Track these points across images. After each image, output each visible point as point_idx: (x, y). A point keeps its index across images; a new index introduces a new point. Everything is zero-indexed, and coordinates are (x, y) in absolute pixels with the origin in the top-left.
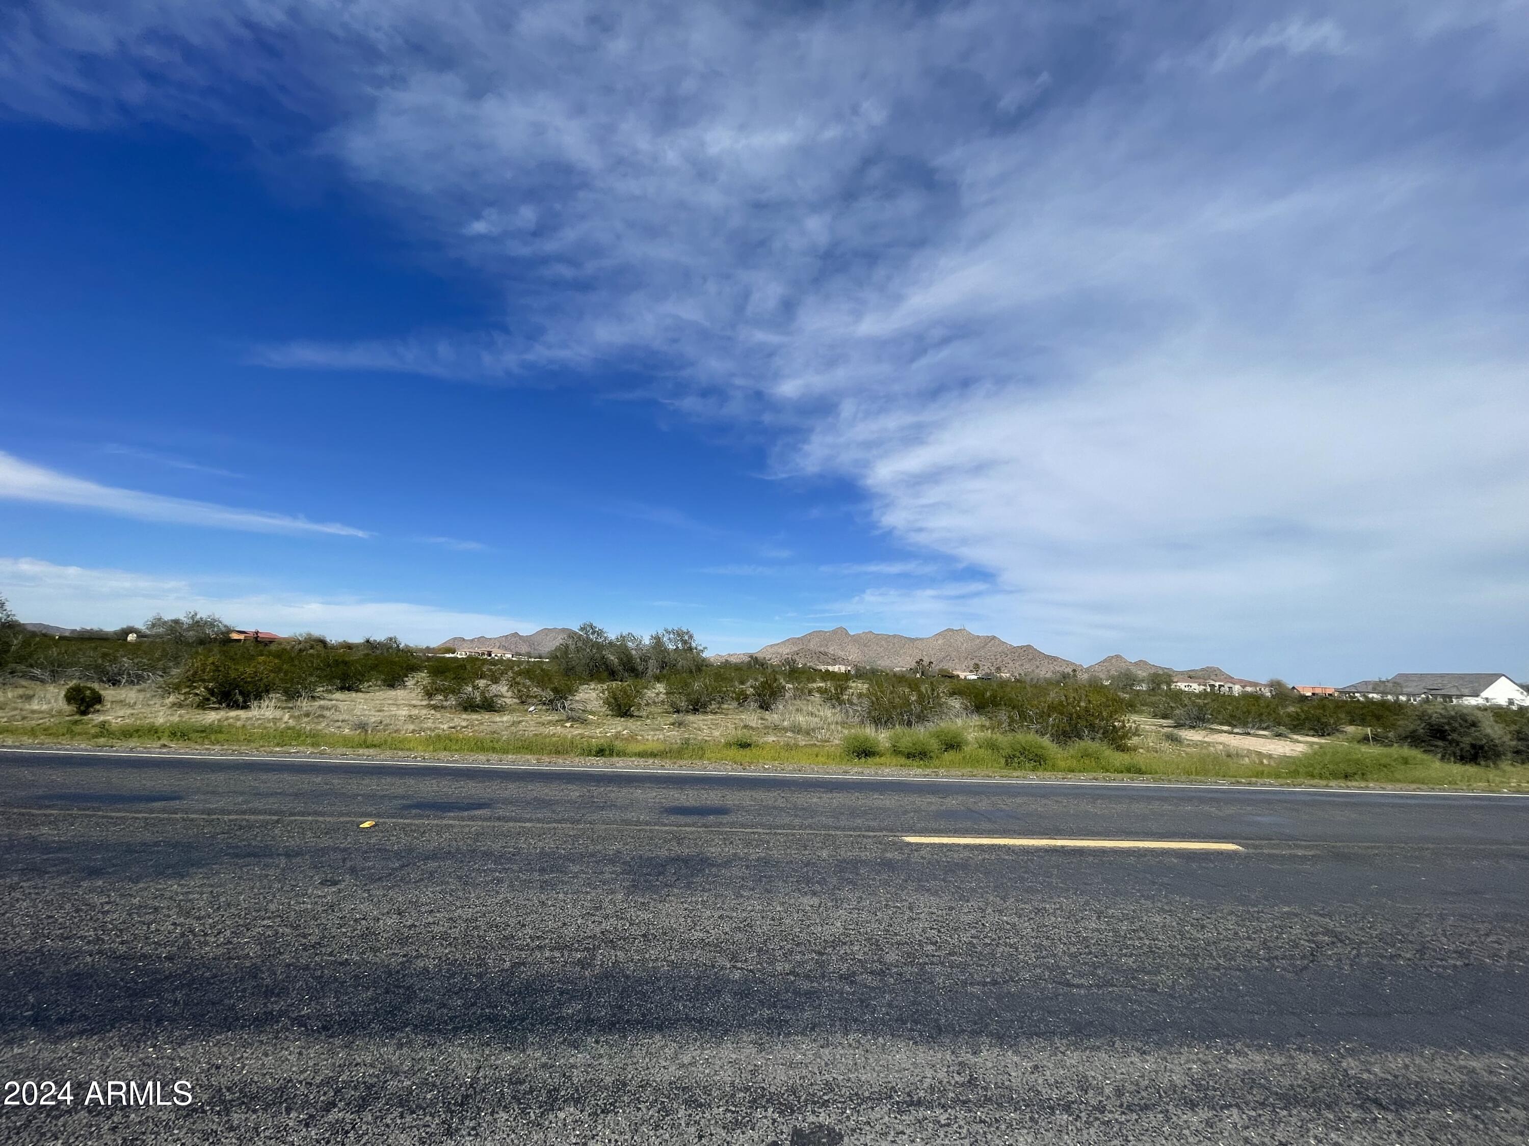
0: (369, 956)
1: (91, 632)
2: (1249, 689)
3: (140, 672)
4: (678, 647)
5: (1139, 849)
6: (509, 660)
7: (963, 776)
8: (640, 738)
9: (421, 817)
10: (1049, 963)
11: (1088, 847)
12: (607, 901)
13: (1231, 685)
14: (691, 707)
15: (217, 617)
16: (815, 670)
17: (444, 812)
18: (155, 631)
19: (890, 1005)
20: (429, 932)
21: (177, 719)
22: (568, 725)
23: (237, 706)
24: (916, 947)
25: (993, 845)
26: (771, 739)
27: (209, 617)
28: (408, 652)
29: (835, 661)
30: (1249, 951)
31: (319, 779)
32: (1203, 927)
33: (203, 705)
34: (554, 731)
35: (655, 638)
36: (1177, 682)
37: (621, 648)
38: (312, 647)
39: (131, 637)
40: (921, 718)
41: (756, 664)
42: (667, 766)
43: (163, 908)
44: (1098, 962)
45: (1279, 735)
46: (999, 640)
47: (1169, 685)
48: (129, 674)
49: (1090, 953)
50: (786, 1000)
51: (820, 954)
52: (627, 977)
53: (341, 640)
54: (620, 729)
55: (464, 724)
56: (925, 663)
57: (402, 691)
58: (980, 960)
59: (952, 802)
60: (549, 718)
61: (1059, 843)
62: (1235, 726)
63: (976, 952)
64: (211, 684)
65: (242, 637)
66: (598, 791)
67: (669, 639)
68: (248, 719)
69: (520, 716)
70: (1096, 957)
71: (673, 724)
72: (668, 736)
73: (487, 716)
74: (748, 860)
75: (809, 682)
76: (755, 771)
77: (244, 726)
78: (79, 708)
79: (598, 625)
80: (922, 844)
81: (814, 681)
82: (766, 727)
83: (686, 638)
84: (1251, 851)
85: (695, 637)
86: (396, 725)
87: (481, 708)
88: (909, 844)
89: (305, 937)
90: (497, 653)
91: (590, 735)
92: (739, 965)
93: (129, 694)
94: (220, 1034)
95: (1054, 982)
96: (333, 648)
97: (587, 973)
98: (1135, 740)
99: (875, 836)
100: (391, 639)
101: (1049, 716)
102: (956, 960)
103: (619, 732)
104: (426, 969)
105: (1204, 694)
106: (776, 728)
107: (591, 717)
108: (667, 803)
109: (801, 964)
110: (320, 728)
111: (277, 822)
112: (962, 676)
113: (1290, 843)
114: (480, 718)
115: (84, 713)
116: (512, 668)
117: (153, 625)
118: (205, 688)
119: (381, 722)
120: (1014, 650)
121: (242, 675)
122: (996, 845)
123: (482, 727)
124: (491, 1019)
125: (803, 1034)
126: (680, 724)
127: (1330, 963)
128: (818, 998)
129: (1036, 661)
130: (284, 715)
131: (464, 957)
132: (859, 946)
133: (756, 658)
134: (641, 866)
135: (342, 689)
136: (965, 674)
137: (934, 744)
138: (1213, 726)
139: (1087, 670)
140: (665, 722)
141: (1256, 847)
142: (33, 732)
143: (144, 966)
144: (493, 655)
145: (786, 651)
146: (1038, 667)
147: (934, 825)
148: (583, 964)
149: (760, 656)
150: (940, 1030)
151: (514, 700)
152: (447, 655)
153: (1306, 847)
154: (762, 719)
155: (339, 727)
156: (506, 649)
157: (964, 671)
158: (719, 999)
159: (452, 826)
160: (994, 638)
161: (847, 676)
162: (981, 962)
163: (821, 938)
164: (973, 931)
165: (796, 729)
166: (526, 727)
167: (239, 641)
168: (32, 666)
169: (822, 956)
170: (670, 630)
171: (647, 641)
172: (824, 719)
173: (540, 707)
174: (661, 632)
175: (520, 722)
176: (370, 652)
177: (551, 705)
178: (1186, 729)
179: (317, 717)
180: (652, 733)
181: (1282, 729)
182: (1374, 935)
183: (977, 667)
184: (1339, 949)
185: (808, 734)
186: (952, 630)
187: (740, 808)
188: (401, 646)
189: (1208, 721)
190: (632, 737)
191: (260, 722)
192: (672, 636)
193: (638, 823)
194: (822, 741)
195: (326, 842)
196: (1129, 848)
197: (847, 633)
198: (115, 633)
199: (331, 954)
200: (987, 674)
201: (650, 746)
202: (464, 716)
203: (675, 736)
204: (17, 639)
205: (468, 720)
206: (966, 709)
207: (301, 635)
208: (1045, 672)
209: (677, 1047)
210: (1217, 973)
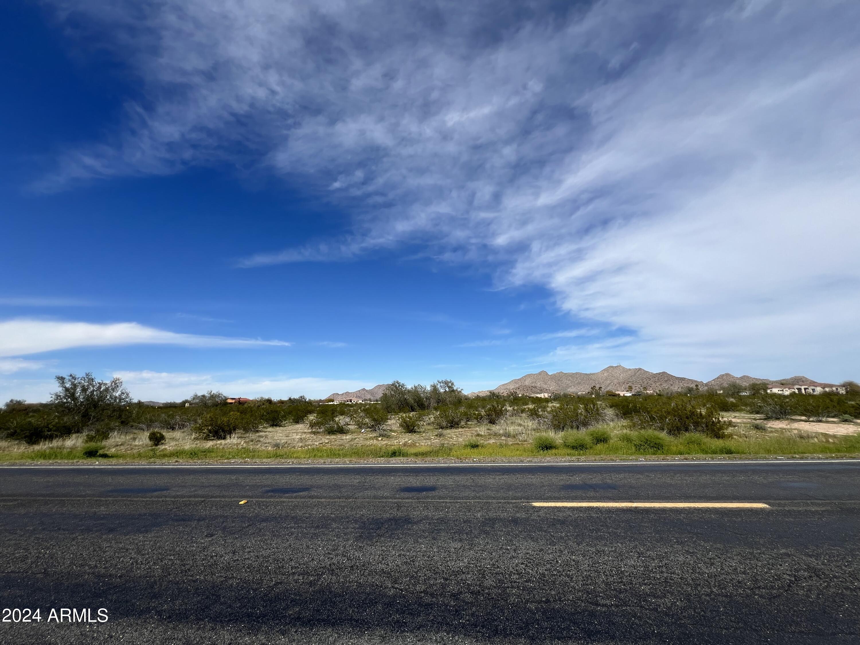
0: (209, 578)
1: (170, 403)
2: (827, 389)
3: (184, 423)
4: (446, 391)
5: (690, 508)
6: (361, 404)
7: (595, 460)
8: (417, 444)
9: (271, 497)
10: (589, 588)
11: (654, 507)
12: (342, 545)
13: (813, 388)
14: (449, 425)
15: (220, 392)
16: (530, 397)
17: (284, 494)
18: (195, 401)
19: (473, 615)
20: (243, 564)
21: (195, 446)
22: (380, 439)
23: (220, 438)
24: (507, 576)
25: (588, 507)
26: (492, 441)
27: (217, 392)
28: (310, 403)
29: (541, 391)
30: (739, 582)
31: (233, 478)
32: (712, 564)
33: (207, 438)
34: (372, 443)
35: (433, 386)
36: (771, 388)
37: (415, 393)
38: (263, 404)
39: (187, 405)
40: (585, 424)
41: (493, 396)
42: (418, 462)
43: (130, 549)
44: (625, 589)
45: (846, 421)
46: (644, 370)
47: (765, 390)
48: (179, 424)
49: (621, 582)
50: (412, 610)
51: (446, 579)
52: (331, 592)
53: (279, 399)
54: (407, 440)
55: (327, 441)
56: (597, 388)
57: (302, 425)
58: (544, 585)
59: (577, 479)
60: (371, 435)
61: (635, 505)
62: (809, 417)
63: (544, 580)
64: (210, 427)
65: (233, 401)
66: (369, 478)
67: (441, 386)
68: (225, 444)
69: (356, 435)
70: (624, 585)
71: (437, 435)
72: (433, 443)
73: (339, 436)
74: (432, 519)
75: (523, 405)
76: (468, 463)
77: (223, 448)
78: (155, 443)
79: (401, 382)
80: (542, 507)
81: (527, 404)
82: (490, 435)
83: (450, 385)
84: (775, 508)
85: (455, 384)
86: (293, 444)
87: (337, 432)
88: (534, 507)
89: (184, 566)
90: (354, 400)
91: (391, 444)
92: (396, 586)
93: (177, 434)
94: (121, 619)
95: (587, 602)
96: (275, 403)
97: (311, 589)
98: (730, 430)
99: (515, 503)
100: (301, 397)
101: (666, 418)
102: (528, 585)
103: (406, 442)
104: (231, 585)
105: (793, 395)
106: (496, 435)
107: (393, 434)
108: (404, 485)
109: (431, 586)
110: (257, 447)
111: (203, 502)
112: (622, 394)
113: (809, 501)
114: (335, 438)
115: (156, 445)
116: (360, 408)
117: (194, 399)
118: (207, 429)
119: (286, 443)
120: (654, 376)
121: (223, 422)
122: (591, 507)
123: (336, 443)
124: (249, 615)
125: (412, 631)
126: (440, 435)
127: (801, 592)
128: (431, 608)
129: (670, 381)
130: (241, 441)
131: (253, 579)
132: (472, 575)
133: (494, 393)
134: (371, 524)
135: (273, 425)
136: (624, 393)
137: (588, 440)
138: (793, 417)
139: (706, 385)
140: (432, 435)
141: (779, 505)
142: (133, 457)
143: (108, 580)
144: (353, 401)
145: (512, 387)
146: (672, 385)
147: (557, 495)
148: (311, 584)
149: (496, 392)
150: (497, 632)
151: (356, 426)
152: (330, 403)
153: (819, 505)
154: (488, 429)
155: (266, 447)
156: (359, 397)
157: (623, 391)
158: (374, 607)
159: (284, 502)
160: (640, 369)
161: (547, 400)
162: (544, 587)
163: (451, 569)
164: (548, 566)
165: (508, 435)
166: (358, 441)
167: (232, 403)
168: (139, 423)
169: (447, 581)
170: (440, 381)
171: (429, 388)
172: (526, 428)
173: (368, 429)
174: (436, 382)
175: (355, 439)
176: (292, 404)
177: (373, 428)
178: (773, 420)
179: (257, 442)
180: (425, 441)
181: (847, 416)
182: (847, 572)
183: (630, 389)
184: (815, 581)
185: (514, 437)
186: (612, 367)
187: (445, 487)
188: (307, 400)
189: (789, 414)
190: (413, 445)
191: (230, 445)
192: (442, 384)
193: (383, 497)
194: (522, 441)
195: (220, 512)
196: (684, 508)
197: (547, 374)
198: (181, 403)
199: (192, 576)
200: (638, 392)
201: (423, 449)
202: (328, 437)
203: (437, 441)
204: (135, 410)
205: (329, 439)
206: (617, 415)
207: (258, 398)
208: (676, 388)
209: (337, 637)
210: (708, 598)
